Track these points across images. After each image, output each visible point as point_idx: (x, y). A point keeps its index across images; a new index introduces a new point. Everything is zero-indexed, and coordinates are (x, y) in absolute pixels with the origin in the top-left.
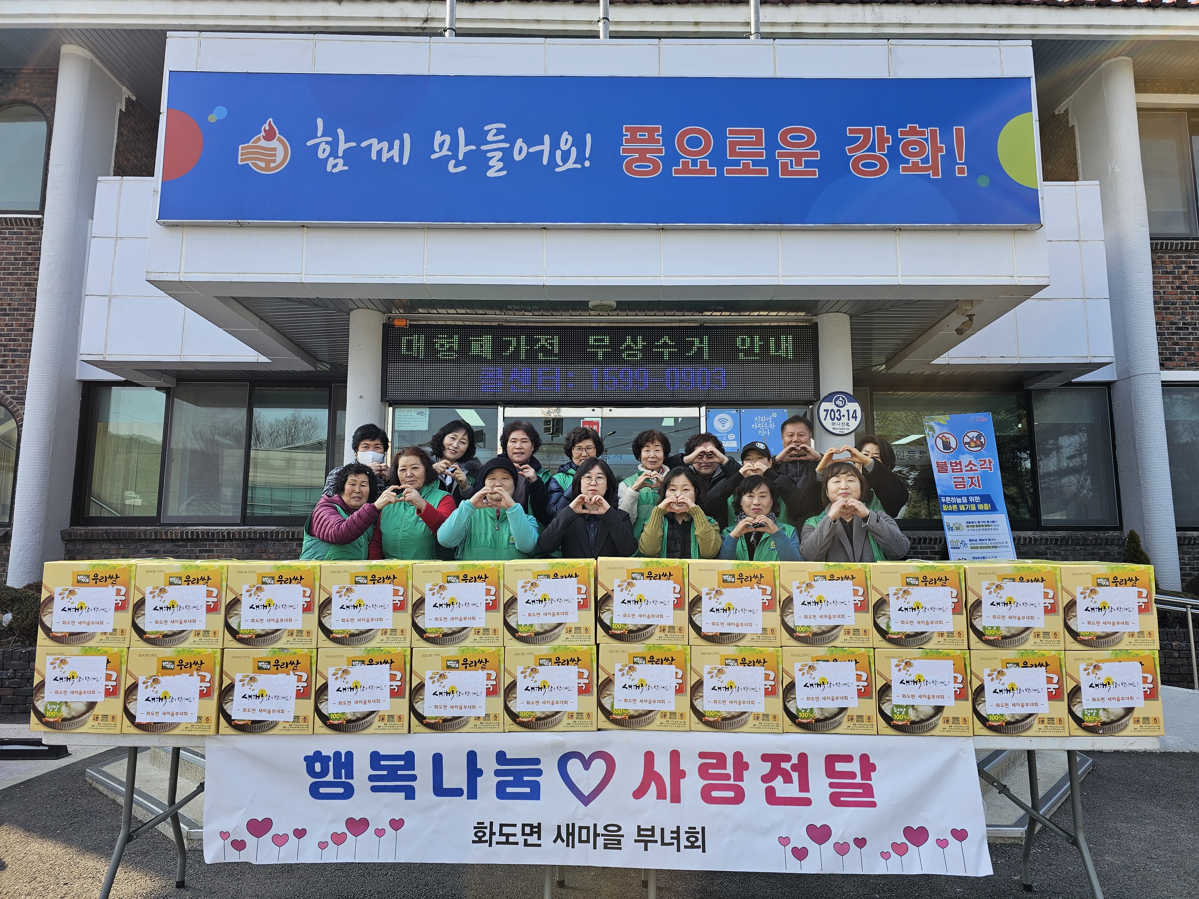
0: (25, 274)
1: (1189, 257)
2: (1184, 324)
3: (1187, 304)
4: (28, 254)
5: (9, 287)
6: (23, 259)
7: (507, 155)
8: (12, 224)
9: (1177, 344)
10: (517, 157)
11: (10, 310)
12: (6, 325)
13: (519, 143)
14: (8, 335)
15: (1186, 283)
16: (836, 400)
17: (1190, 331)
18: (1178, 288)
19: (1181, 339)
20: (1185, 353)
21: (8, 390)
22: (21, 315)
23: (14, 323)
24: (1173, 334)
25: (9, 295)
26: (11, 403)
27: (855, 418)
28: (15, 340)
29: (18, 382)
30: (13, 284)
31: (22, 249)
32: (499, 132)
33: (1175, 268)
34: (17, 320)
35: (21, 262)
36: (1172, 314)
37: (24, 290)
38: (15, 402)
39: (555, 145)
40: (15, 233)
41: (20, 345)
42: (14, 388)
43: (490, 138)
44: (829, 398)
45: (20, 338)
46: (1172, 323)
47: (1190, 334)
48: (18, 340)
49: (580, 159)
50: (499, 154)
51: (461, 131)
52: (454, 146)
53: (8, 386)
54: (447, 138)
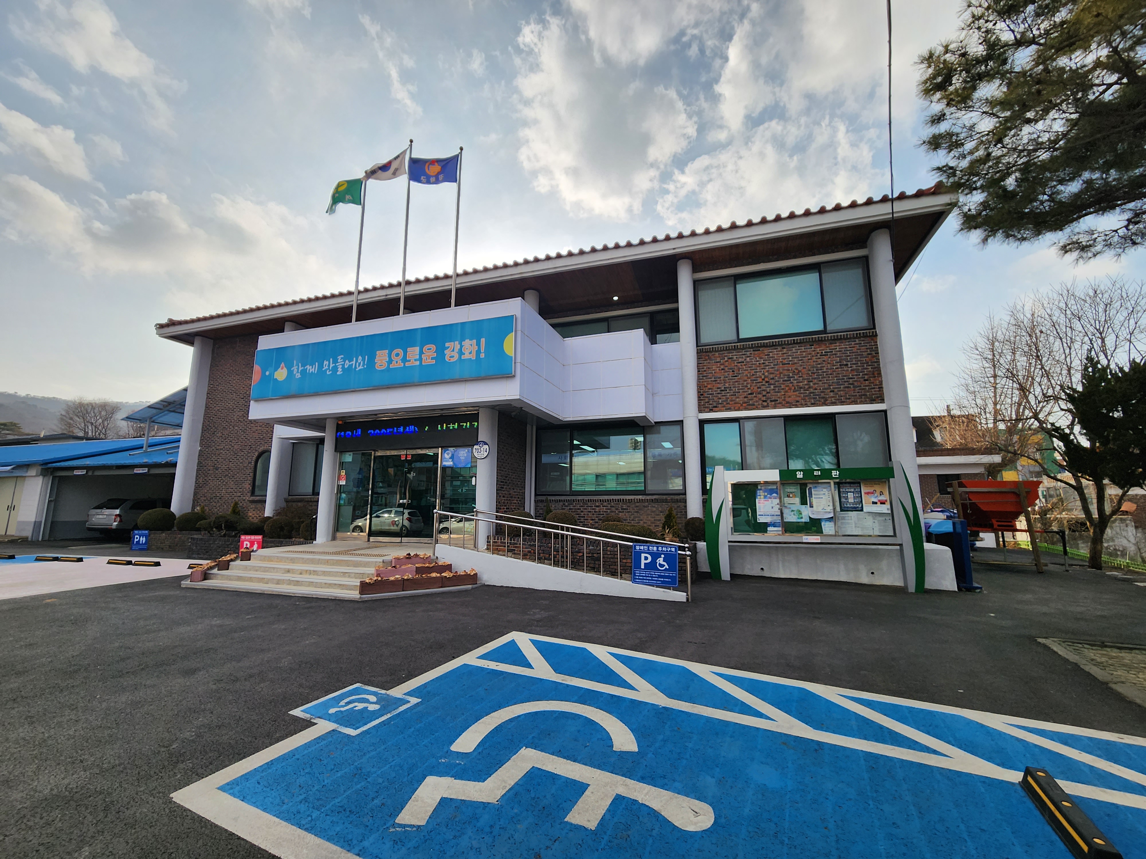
7: (343, 365)
10: (346, 367)
13: (347, 361)
32: (342, 358)
39: (357, 361)
43: (339, 361)
49: (363, 366)
50: (341, 366)
51: (331, 360)
52: (329, 366)
54: (327, 362)
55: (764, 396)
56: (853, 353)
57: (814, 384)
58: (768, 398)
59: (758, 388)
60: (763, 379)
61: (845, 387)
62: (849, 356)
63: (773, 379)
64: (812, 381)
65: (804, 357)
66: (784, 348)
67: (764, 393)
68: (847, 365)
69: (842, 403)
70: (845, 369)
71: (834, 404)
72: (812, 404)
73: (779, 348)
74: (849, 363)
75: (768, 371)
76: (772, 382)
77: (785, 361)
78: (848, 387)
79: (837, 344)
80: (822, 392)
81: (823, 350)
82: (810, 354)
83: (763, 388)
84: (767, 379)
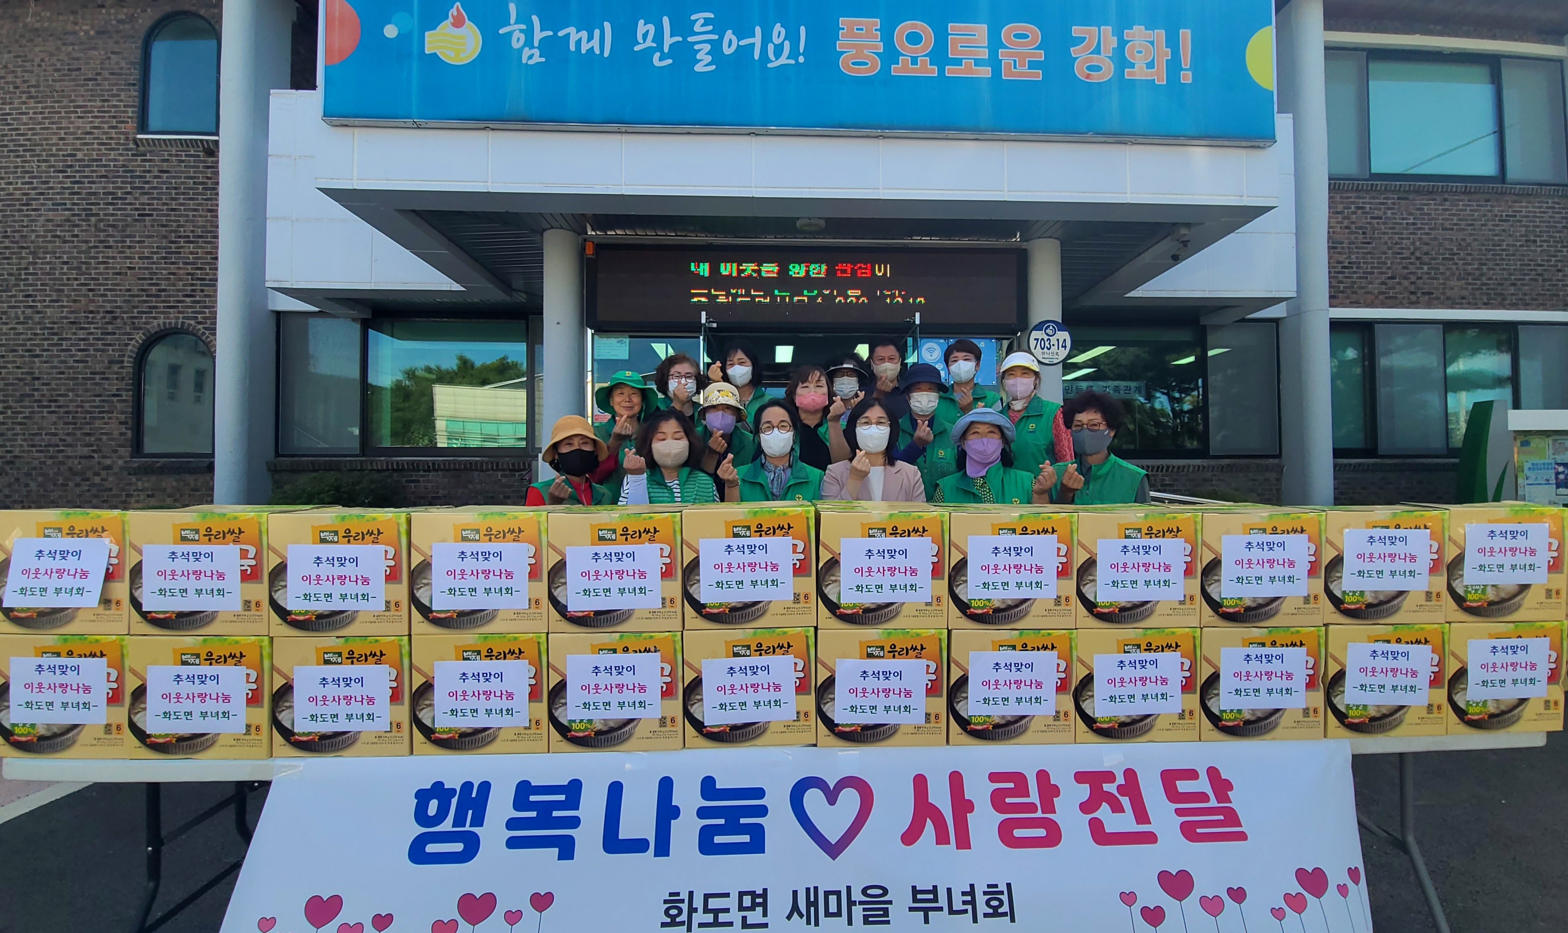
0: (207, 200)
1: (1359, 198)
2: (1349, 263)
3: (1354, 243)
4: (208, 178)
5: (191, 213)
6: (203, 183)
7: (716, 48)
8: (188, 146)
9: (1341, 282)
10: (727, 51)
11: (194, 237)
12: (191, 253)
13: (729, 34)
14: (193, 263)
15: (1353, 223)
16: (1046, 328)
17: (1355, 270)
18: (1347, 227)
19: (1346, 277)
20: (1349, 291)
21: (200, 320)
22: (205, 242)
23: (199, 251)
24: (1339, 273)
25: (193, 221)
26: (204, 333)
27: (1065, 347)
28: (201, 269)
29: (210, 312)
30: (195, 210)
31: (201, 172)
33: (1345, 208)
34: (202, 247)
35: (201, 187)
36: (1339, 253)
37: (207, 216)
38: (207, 332)
39: (767, 38)
40: (191, 156)
41: (207, 274)
42: (205, 318)
43: (697, 28)
44: (1039, 327)
45: (207, 267)
46: (1339, 262)
47: (1355, 273)
48: (206, 269)
49: (794, 54)
50: (707, 47)
51: (666, 21)
52: (659, 37)
53: (199, 316)
54: (651, 28)
55: (1412, 283)
56: (1544, 222)
57: (1489, 269)
58: (1419, 289)
59: (1404, 268)
60: (1412, 254)
61: (1531, 279)
62: (1538, 227)
63: (1426, 254)
64: (1485, 264)
65: (1474, 220)
66: (1446, 200)
67: (1413, 279)
68: (1535, 241)
69: (1526, 306)
70: (1533, 248)
71: (1514, 306)
72: (1485, 304)
73: (1439, 199)
74: (1538, 239)
75: (1420, 239)
76: (1426, 259)
77: (1447, 224)
78: (1536, 280)
79: (1523, 204)
80: (1499, 284)
81: (1502, 211)
82: (1485, 215)
83: (1412, 268)
84: (1418, 254)
